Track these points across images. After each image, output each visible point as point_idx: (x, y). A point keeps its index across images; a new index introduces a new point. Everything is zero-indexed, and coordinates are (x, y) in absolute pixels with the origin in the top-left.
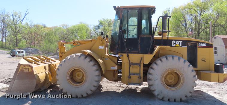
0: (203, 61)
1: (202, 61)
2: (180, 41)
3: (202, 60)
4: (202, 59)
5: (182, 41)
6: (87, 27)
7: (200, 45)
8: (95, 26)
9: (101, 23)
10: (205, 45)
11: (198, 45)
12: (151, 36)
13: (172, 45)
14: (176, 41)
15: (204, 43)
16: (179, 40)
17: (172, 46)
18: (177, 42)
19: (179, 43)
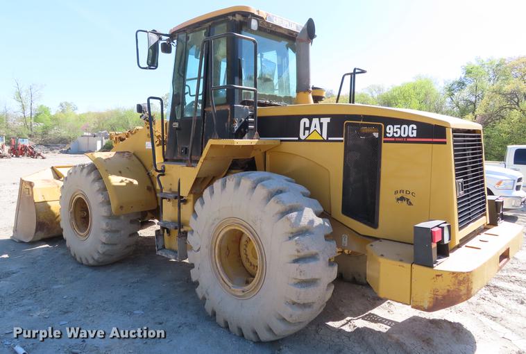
0: (402, 199)
1: (398, 199)
2: (322, 120)
3: (399, 196)
4: (396, 192)
5: (328, 120)
6: (427, 87)
7: (391, 130)
8: (451, 82)
9: (468, 72)
10: (411, 131)
11: (386, 132)
12: (229, 109)
13: (298, 135)
14: (311, 117)
15: (408, 123)
16: (319, 116)
17: (300, 140)
18: (315, 121)
19: (319, 128)
